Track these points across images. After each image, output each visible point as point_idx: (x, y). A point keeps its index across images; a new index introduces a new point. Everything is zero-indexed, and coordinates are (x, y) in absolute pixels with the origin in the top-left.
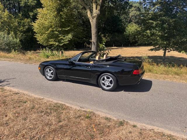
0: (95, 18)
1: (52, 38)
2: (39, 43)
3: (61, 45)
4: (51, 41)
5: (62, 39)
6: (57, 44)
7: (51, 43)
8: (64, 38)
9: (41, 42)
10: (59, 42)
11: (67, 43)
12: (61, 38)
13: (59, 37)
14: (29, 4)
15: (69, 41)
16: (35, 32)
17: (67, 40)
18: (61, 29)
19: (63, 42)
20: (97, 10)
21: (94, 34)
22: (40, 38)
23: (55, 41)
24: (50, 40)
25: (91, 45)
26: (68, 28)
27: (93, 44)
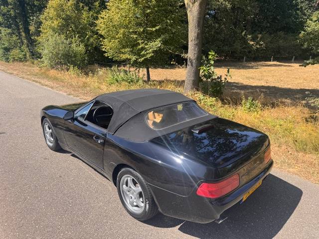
0: (197, 4)
2: (106, 55)
5: (143, 49)
6: (134, 58)
7: (124, 57)
8: (146, 47)
9: (109, 55)
10: (138, 54)
11: (150, 55)
12: (140, 47)
13: (139, 44)
15: (154, 51)
16: (101, 36)
17: (150, 51)
18: (142, 30)
19: (144, 55)
22: (109, 47)
24: (123, 50)
26: (157, 28)
27: (189, 63)
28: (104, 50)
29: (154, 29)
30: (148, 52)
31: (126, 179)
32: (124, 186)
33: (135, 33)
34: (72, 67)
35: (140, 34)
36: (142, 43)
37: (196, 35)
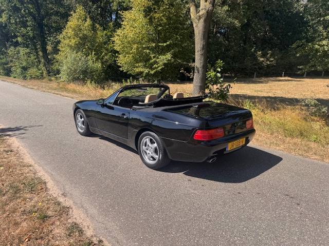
0: (202, 20)
1: (141, 61)
2: (121, 69)
3: (152, 72)
4: (139, 66)
5: (156, 62)
6: (146, 71)
7: (137, 70)
9: (124, 69)
11: (161, 67)
12: (152, 61)
13: (150, 59)
14: (124, 4)
15: (165, 64)
16: (118, 52)
18: (154, 45)
19: (156, 68)
20: (208, 3)
21: (198, 51)
22: (123, 61)
23: (145, 66)
24: (137, 65)
25: (194, 73)
26: (168, 43)
27: (196, 71)
28: (119, 64)
29: (165, 44)
30: (159, 65)
31: (145, 141)
32: (144, 147)
33: (148, 48)
34: (89, 82)
35: (152, 49)
36: (154, 57)
37: (202, 46)
